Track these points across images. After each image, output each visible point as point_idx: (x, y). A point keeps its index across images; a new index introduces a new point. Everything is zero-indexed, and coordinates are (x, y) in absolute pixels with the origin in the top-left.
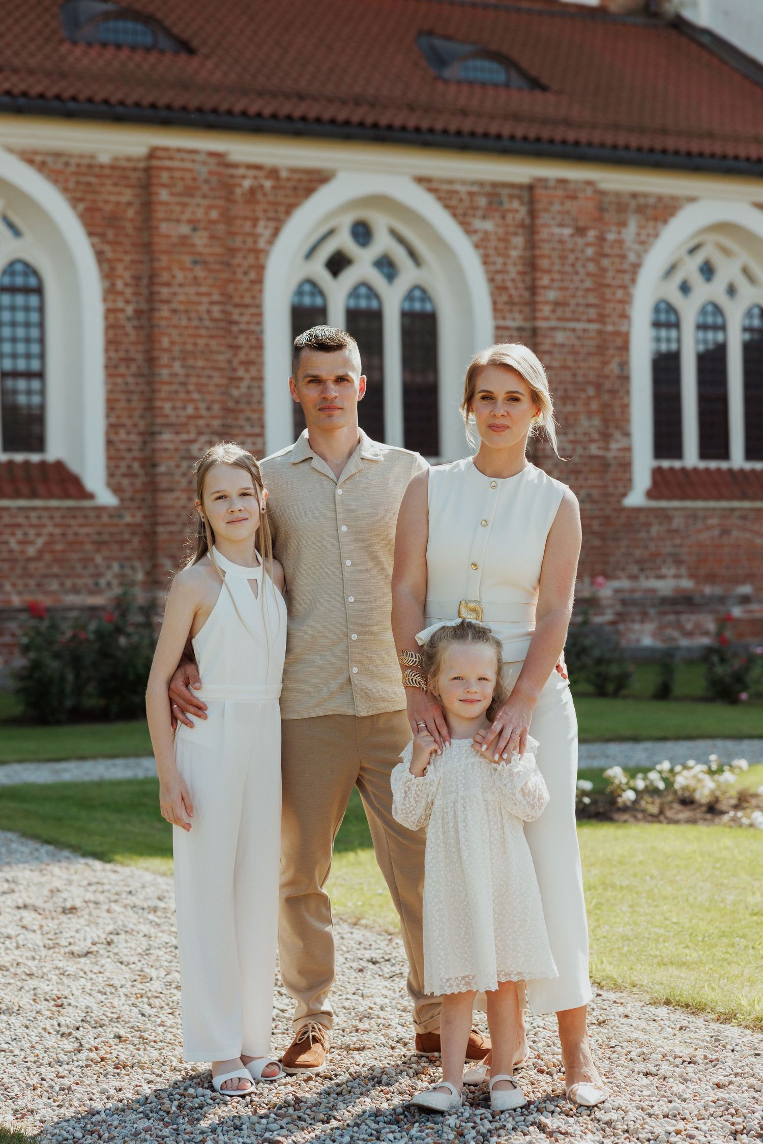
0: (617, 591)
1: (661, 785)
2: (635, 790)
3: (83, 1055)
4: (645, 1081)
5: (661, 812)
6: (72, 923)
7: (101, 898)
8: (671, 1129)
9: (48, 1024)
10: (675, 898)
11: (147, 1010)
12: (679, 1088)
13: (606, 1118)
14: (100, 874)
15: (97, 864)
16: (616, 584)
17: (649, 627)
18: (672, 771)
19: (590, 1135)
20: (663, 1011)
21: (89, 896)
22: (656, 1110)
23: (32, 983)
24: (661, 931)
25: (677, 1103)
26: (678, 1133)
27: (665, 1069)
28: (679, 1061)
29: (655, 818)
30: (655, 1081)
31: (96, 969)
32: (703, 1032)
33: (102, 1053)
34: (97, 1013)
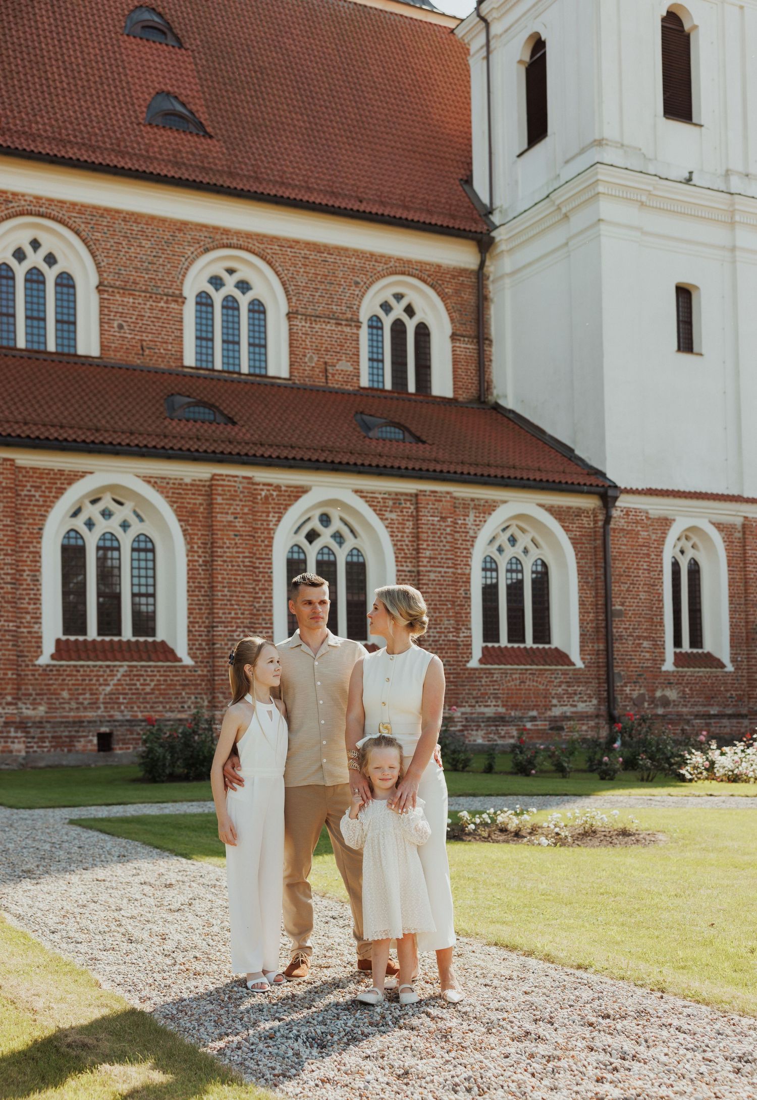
0: (463, 713)
1: (489, 821)
2: (475, 824)
3: (177, 967)
4: (485, 989)
5: (489, 836)
6: (171, 893)
7: (186, 879)
8: (500, 1017)
9: (158, 949)
10: (498, 885)
11: (211, 942)
12: (503, 994)
13: (464, 1010)
14: (185, 866)
15: (184, 860)
16: (463, 710)
17: (481, 733)
18: (495, 813)
19: (455, 1020)
20: (493, 949)
21: (179, 878)
22: (491, 1006)
23: (149, 926)
24: (491, 903)
25: (503, 1003)
26: (504, 1019)
27: (496, 982)
28: (503, 978)
29: (486, 839)
30: (490, 989)
31: (183, 919)
32: (516, 962)
33: (187, 966)
34: (184, 943)
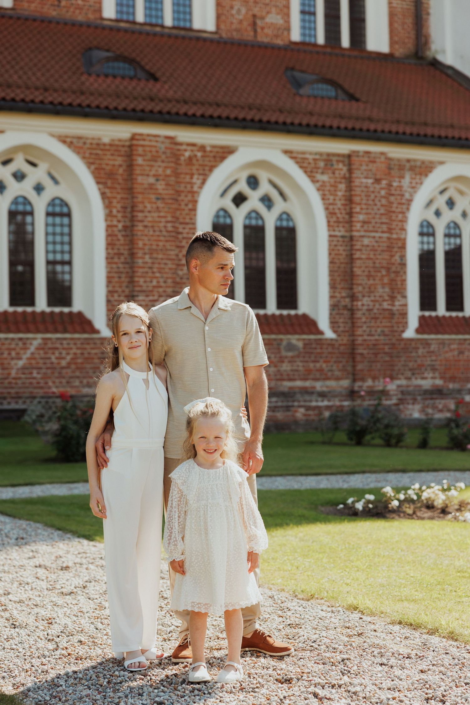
0: (399, 386)
1: (415, 498)
2: (398, 500)
3: (58, 652)
4: (380, 668)
5: (414, 513)
6: (66, 575)
7: (84, 561)
8: (390, 696)
9: (41, 634)
10: (414, 562)
11: (100, 626)
12: (398, 672)
13: (353, 690)
14: (86, 548)
15: (85, 542)
16: (398, 382)
17: (417, 407)
18: (420, 489)
19: (344, 700)
20: (397, 628)
21: (78, 560)
22: (384, 686)
23: (36, 610)
24: (403, 582)
25: (397, 682)
26: (394, 699)
27: (393, 661)
28: (401, 657)
29: (411, 516)
30: (386, 668)
31: (74, 602)
32: (418, 640)
33: (69, 651)
34: (71, 627)
